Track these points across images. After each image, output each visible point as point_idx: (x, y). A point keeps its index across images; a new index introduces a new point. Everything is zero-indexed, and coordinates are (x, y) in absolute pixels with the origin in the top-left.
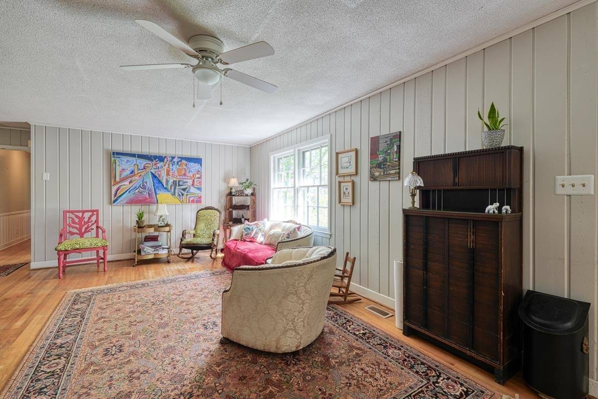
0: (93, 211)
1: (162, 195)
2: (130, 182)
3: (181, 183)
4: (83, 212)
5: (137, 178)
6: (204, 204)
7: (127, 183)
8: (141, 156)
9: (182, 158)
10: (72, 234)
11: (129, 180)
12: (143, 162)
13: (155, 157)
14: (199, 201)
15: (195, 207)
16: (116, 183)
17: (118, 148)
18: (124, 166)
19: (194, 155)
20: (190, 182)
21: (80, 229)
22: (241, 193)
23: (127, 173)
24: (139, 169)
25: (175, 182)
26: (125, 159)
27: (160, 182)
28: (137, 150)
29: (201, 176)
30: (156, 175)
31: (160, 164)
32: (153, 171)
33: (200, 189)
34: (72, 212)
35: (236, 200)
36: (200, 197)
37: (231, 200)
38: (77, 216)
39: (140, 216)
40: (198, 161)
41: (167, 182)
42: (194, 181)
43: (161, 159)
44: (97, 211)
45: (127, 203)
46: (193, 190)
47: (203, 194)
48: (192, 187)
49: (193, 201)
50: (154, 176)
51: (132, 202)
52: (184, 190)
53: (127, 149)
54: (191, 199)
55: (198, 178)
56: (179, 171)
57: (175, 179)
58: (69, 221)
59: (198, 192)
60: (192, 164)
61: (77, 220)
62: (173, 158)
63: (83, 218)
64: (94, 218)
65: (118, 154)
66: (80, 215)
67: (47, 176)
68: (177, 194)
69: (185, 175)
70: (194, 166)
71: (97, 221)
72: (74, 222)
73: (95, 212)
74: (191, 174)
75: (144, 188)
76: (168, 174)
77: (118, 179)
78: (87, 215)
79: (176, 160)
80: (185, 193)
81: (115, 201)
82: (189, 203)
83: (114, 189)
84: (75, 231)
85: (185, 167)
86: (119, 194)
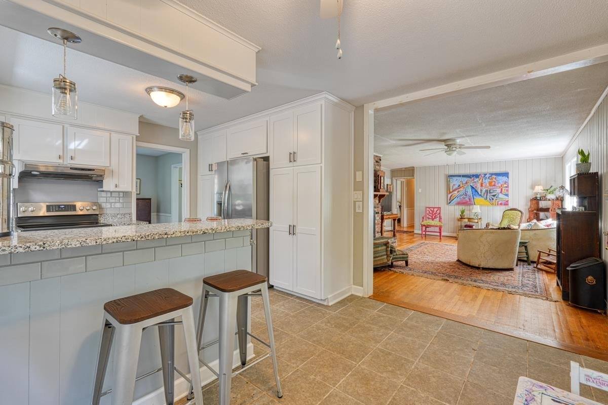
0: (438, 208)
1: (478, 199)
2: (458, 192)
3: (491, 191)
4: (434, 208)
5: (462, 189)
6: (511, 206)
7: (456, 192)
8: (464, 176)
9: (492, 174)
10: (429, 218)
11: (458, 190)
12: (465, 179)
13: (473, 176)
14: (506, 204)
15: (504, 208)
16: (450, 193)
17: (452, 172)
18: (455, 182)
19: (503, 170)
20: (499, 190)
21: (432, 217)
22: (543, 198)
23: (456, 186)
24: (462, 184)
25: (487, 191)
26: (455, 178)
27: (476, 191)
28: (463, 172)
29: (508, 185)
30: (474, 187)
31: (476, 180)
32: (472, 185)
33: (507, 195)
34: (429, 208)
35: (543, 204)
36: (507, 201)
37: (538, 204)
38: (431, 210)
39: (463, 212)
40: (506, 174)
41: (481, 190)
42: (502, 189)
43: (477, 176)
44: (440, 208)
45: (456, 204)
46: (501, 196)
47: (510, 199)
48: (500, 194)
49: (501, 204)
50: (472, 188)
51: (459, 204)
52: (494, 196)
53: (457, 173)
54: (499, 203)
55: (506, 187)
56: (490, 183)
57: (487, 189)
58: (428, 212)
59: (507, 197)
60: (500, 177)
61: (431, 212)
62: (485, 175)
63: (433, 211)
64: (438, 212)
65: (451, 176)
66: (432, 209)
67: (420, 190)
68: (488, 199)
69: (494, 185)
70: (502, 179)
71: (440, 213)
72: (429, 213)
73: (439, 208)
74: (500, 185)
75: (466, 195)
76: (482, 186)
77: (451, 191)
78: (435, 210)
79: (487, 176)
80: (495, 198)
81: (450, 203)
82: (498, 204)
83: (449, 196)
84: (430, 217)
85: (494, 180)
86: (452, 199)
